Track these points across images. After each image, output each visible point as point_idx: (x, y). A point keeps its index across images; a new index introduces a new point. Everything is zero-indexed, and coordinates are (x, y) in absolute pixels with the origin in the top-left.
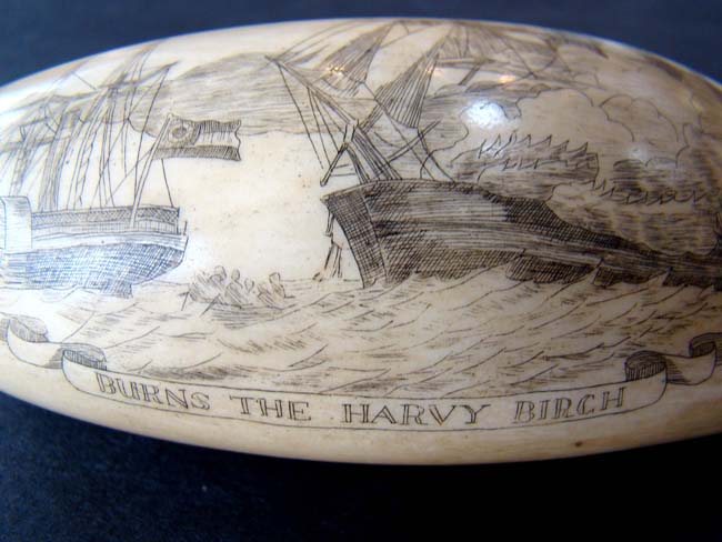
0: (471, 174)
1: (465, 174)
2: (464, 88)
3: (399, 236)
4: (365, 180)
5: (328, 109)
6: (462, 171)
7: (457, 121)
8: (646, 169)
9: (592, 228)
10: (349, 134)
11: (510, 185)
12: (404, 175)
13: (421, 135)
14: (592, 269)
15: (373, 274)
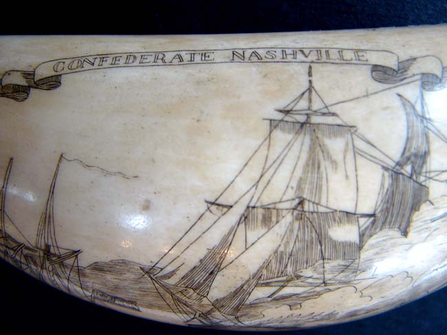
5: (185, 306)
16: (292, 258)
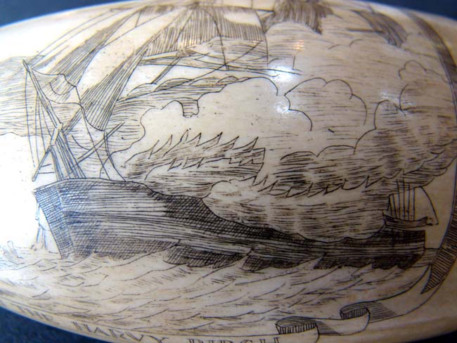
0: (140, 174)
1: (135, 174)
2: (154, 87)
3: (82, 224)
4: (60, 177)
5: (46, 113)
6: (133, 171)
7: (138, 123)
8: (316, 159)
9: (246, 222)
10: (55, 137)
11: (173, 184)
12: (89, 175)
13: (106, 138)
14: (242, 257)
15: (66, 250)
16: (184, 33)
